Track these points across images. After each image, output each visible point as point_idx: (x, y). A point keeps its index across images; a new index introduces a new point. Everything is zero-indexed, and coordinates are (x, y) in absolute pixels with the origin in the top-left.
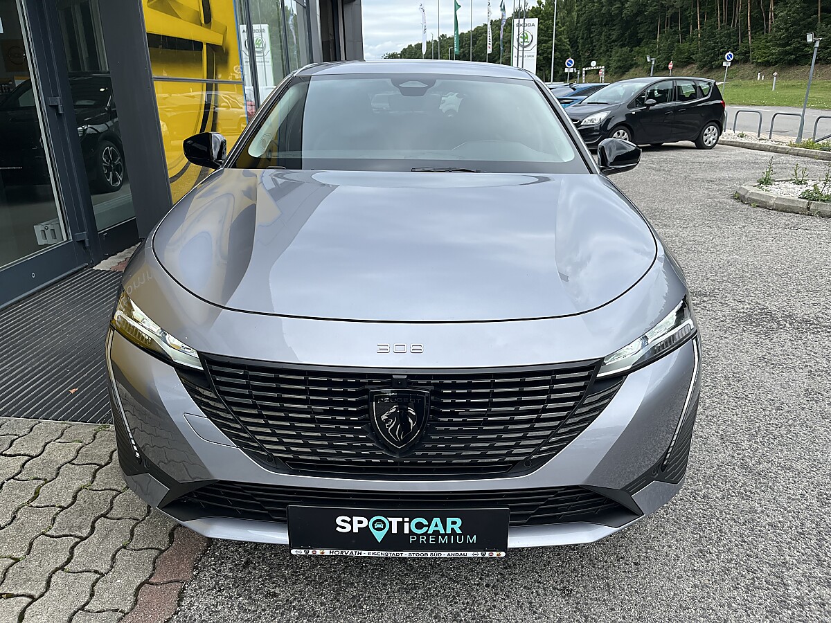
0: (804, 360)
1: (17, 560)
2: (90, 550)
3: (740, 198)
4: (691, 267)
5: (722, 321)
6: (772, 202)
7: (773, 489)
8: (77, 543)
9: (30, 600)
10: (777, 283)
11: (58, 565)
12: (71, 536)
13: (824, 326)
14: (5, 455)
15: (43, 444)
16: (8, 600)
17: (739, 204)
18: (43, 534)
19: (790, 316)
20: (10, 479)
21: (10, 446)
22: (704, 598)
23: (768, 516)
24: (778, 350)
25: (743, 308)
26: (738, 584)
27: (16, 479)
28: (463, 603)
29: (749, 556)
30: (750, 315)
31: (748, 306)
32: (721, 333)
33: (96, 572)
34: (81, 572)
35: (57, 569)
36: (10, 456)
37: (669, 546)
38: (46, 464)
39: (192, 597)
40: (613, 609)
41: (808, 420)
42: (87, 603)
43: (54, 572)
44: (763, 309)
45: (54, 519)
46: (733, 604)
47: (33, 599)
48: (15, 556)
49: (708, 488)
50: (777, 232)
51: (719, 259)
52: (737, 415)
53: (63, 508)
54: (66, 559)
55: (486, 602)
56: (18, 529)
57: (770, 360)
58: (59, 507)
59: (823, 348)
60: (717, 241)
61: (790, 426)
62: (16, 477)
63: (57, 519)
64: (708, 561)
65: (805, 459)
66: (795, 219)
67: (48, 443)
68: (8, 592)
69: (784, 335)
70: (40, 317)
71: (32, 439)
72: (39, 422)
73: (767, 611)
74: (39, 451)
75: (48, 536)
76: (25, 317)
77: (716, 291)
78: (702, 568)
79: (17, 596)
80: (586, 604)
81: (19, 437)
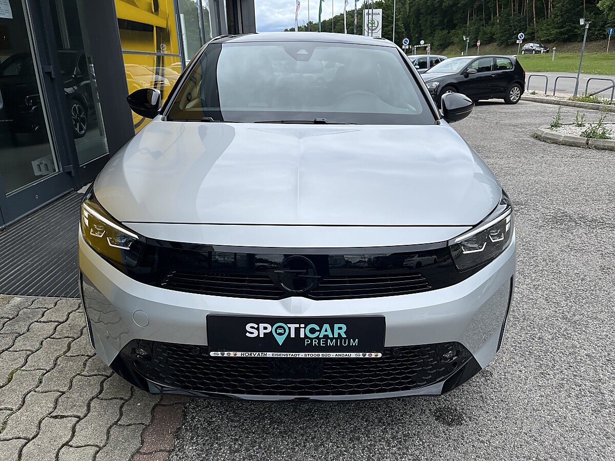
0: (597, 247)
1: (63, 393)
2: (115, 384)
3: (537, 137)
4: (510, 185)
5: (536, 222)
6: (561, 140)
7: (586, 332)
8: (105, 380)
9: (78, 419)
10: (571, 195)
11: (93, 395)
12: (99, 375)
13: (608, 224)
14: (40, 322)
15: (66, 314)
16: (62, 419)
17: (537, 142)
18: (79, 374)
19: (583, 217)
20: (47, 338)
21: (43, 316)
22: (548, 403)
23: (585, 350)
24: (578, 240)
25: (550, 213)
26: (570, 394)
27: (52, 338)
28: (384, 412)
29: (575, 375)
30: (555, 218)
31: (553, 211)
32: (536, 230)
33: (122, 399)
34: (111, 399)
35: (93, 398)
36: (44, 322)
37: (520, 371)
38: (72, 327)
39: (193, 413)
40: (487, 412)
41: (604, 286)
42: (119, 420)
43: (91, 400)
44: (564, 213)
45: (85, 364)
46: (569, 407)
47: (80, 418)
48: (61, 390)
49: (541, 332)
50: (567, 160)
51: (528, 180)
52: (555, 284)
53: (91, 357)
54: (98, 391)
55: (400, 410)
56: (60, 372)
57: (573, 247)
58: (87, 356)
59: (609, 238)
60: (525, 167)
61: (593, 290)
62: (52, 337)
63: (88, 364)
64: (548, 380)
65: (606, 312)
66: (579, 151)
67: (70, 313)
68: (61, 414)
69: (581, 231)
70: (45, 227)
71: (58, 310)
72: (61, 299)
73: (592, 411)
74: (65, 318)
75: (82, 375)
76: (34, 227)
77: (529, 201)
78: (544, 384)
79: (67, 416)
80: (469, 409)
81: (48, 309)
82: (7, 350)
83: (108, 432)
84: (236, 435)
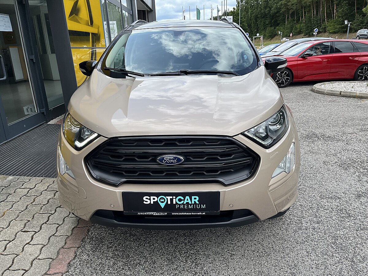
0: (325, 151)
1: (29, 221)
2: (55, 218)
6: (326, 92)
9: (35, 233)
11: (44, 222)
12: (48, 213)
14: (21, 188)
15: (35, 185)
16: (27, 233)
18: (38, 213)
19: (323, 135)
21: (23, 185)
24: (316, 148)
30: (308, 136)
31: (308, 132)
33: (58, 224)
34: (52, 224)
35: (43, 224)
38: (37, 191)
39: (92, 231)
44: (313, 133)
50: (326, 104)
54: (47, 220)
58: (43, 204)
62: (26, 195)
63: (43, 208)
66: (335, 98)
68: (27, 230)
71: (31, 183)
72: (33, 178)
79: (30, 231)
81: (26, 182)
82: (3, 201)
83: (49, 239)
84: (111, 241)
